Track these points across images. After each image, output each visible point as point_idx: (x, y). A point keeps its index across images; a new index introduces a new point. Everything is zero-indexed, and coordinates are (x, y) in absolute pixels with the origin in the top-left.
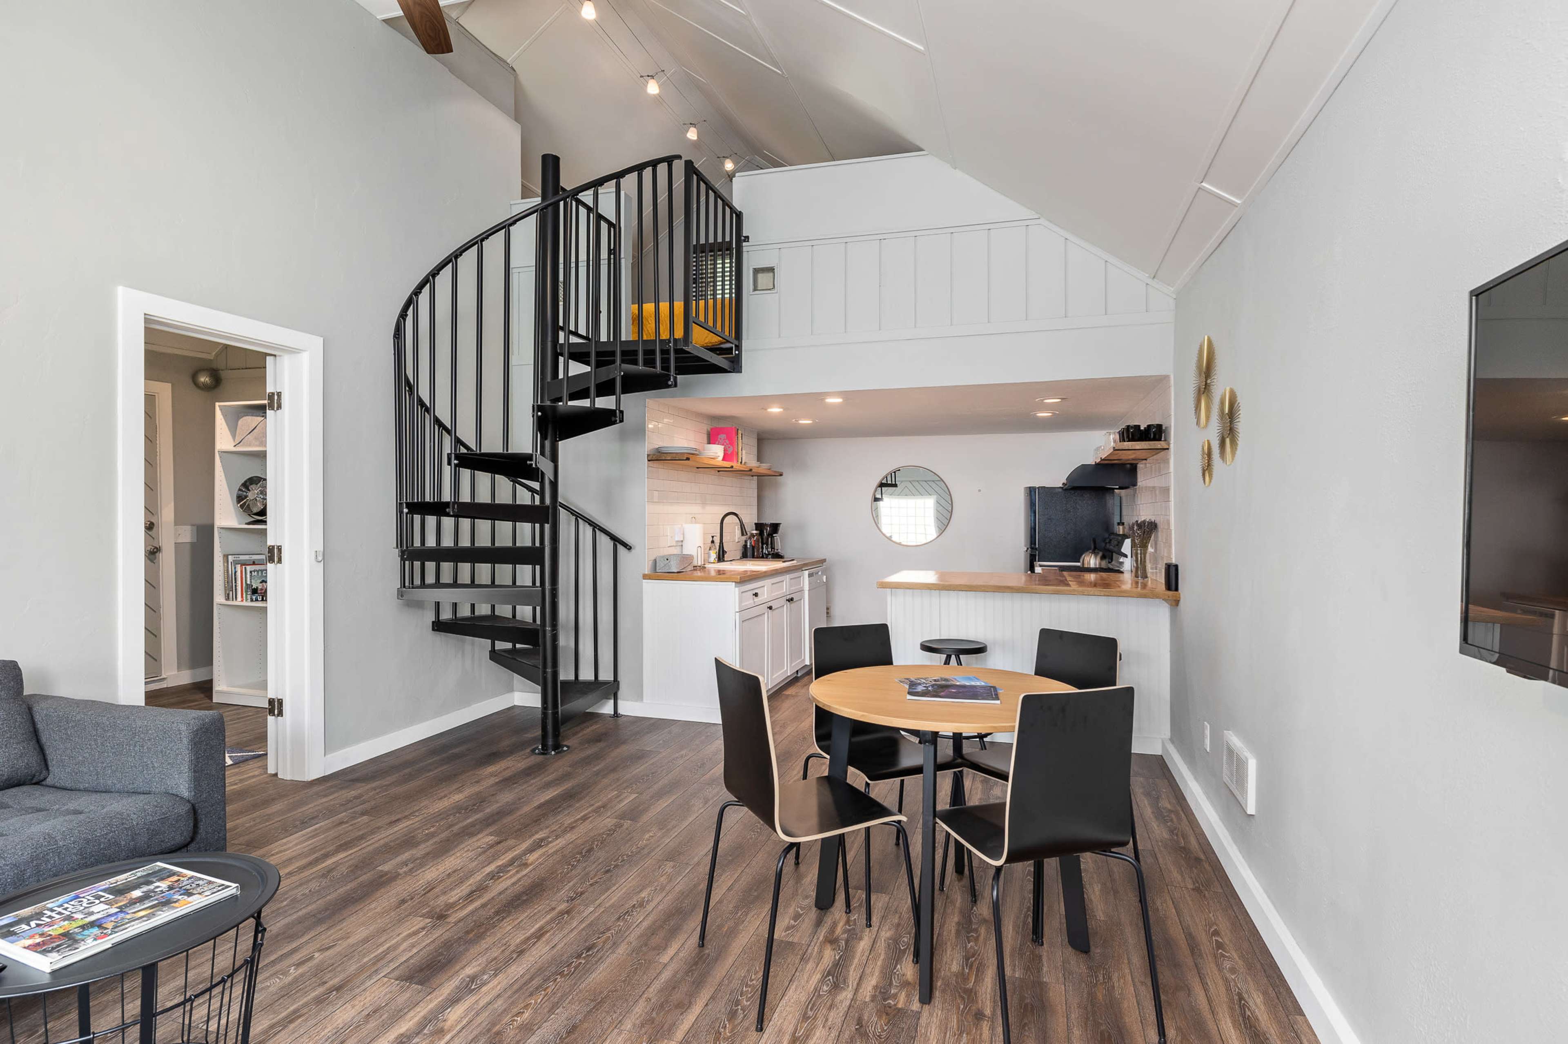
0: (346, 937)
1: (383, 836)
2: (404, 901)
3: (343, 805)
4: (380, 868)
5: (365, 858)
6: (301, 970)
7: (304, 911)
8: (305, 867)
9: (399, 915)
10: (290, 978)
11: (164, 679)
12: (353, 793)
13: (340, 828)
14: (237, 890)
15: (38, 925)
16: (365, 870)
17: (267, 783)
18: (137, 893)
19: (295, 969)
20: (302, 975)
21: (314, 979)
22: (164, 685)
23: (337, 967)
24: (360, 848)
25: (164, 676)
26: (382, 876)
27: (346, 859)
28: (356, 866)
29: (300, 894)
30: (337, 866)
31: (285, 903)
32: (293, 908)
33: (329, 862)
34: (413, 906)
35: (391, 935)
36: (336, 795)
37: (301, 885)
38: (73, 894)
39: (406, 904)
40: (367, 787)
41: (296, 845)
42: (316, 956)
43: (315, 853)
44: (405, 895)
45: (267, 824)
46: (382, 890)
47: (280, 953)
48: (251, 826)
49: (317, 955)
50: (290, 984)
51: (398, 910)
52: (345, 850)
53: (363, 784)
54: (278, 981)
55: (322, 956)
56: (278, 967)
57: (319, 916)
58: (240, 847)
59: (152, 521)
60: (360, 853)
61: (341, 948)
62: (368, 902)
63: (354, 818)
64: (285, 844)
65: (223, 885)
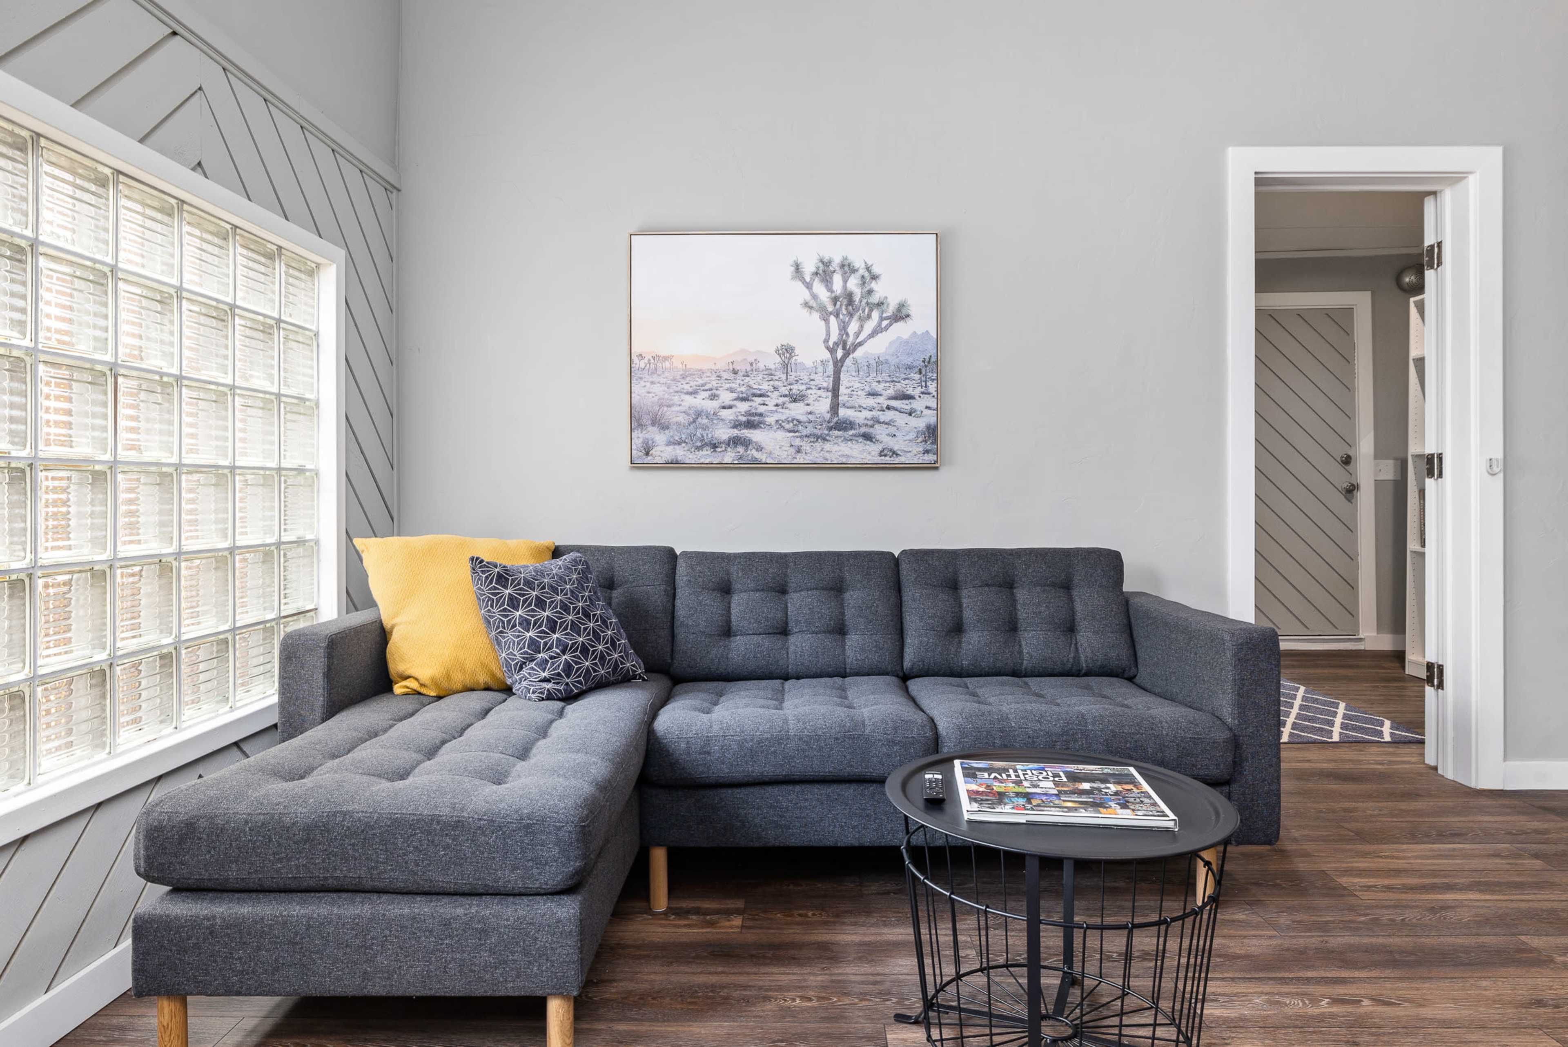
0: (1421, 1003)
1: (1552, 897)
2: (1539, 1003)
3: (1510, 833)
4: (1523, 938)
5: (1507, 914)
6: (1335, 1009)
7: (1381, 940)
8: (1412, 889)
9: (1521, 1019)
10: (1316, 1011)
11: (1361, 640)
12: (1536, 825)
13: (1490, 861)
14: (1176, 824)
15: (995, 778)
16: (1498, 930)
17: (1420, 774)
18: (1086, 786)
19: (1328, 1003)
20: (1332, 1016)
21: (1344, 1030)
22: (1360, 646)
23: (1384, 1034)
24: (1506, 897)
25: (1361, 636)
26: (1519, 951)
27: (1478, 904)
28: (1487, 919)
29: (1387, 917)
30: (1457, 907)
31: (1363, 919)
32: (1369, 929)
33: (1450, 896)
34: (1554, 1019)
35: (1491, 1038)
36: (1508, 818)
37: (1396, 907)
38: (1042, 765)
39: (1542, 1010)
40: (1559, 825)
41: (1416, 857)
42: (1363, 1004)
43: (1435, 877)
44: (1548, 995)
45: (1395, 819)
46: (1512, 970)
47: (1322, 974)
48: (1371, 816)
49: (1366, 1002)
50: (1313, 1018)
51: (1524, 1010)
52: (1481, 891)
53: (1559, 819)
54: (1301, 1004)
55: (1371, 1008)
56: (1311, 989)
57: (1397, 957)
58: (1346, 832)
59: (1349, 453)
60: (1504, 904)
61: (1403, 1013)
62: (1479, 975)
63: (1519, 856)
64: (1403, 851)
65: (1163, 812)
